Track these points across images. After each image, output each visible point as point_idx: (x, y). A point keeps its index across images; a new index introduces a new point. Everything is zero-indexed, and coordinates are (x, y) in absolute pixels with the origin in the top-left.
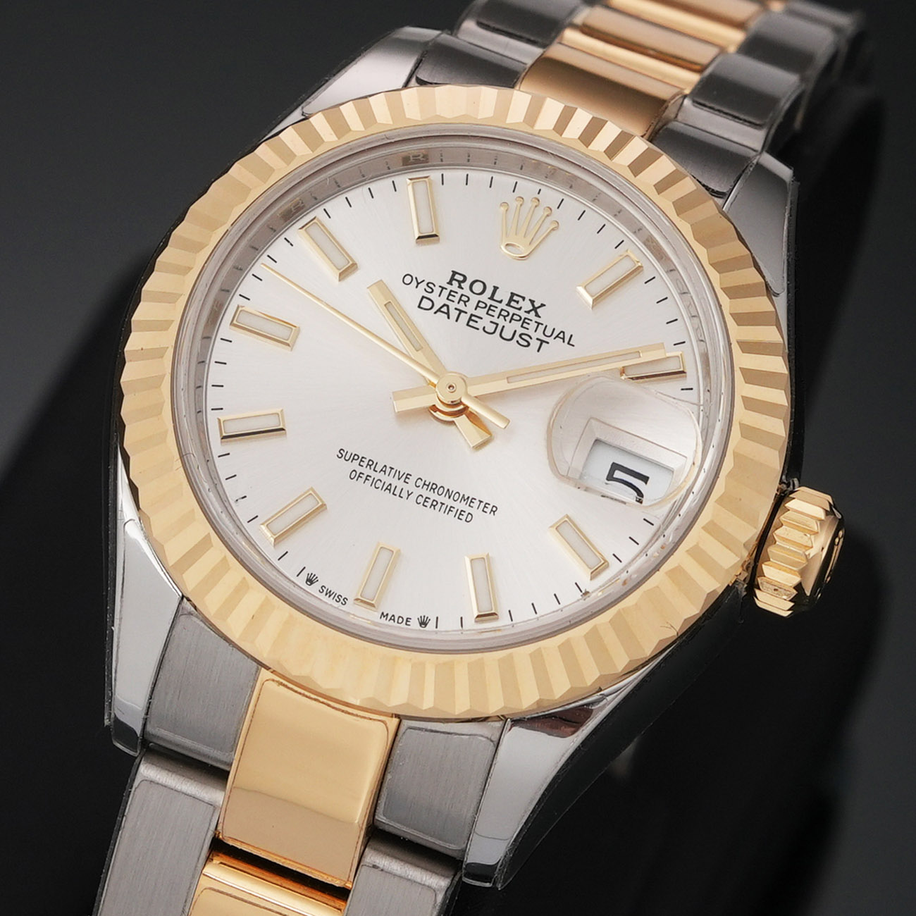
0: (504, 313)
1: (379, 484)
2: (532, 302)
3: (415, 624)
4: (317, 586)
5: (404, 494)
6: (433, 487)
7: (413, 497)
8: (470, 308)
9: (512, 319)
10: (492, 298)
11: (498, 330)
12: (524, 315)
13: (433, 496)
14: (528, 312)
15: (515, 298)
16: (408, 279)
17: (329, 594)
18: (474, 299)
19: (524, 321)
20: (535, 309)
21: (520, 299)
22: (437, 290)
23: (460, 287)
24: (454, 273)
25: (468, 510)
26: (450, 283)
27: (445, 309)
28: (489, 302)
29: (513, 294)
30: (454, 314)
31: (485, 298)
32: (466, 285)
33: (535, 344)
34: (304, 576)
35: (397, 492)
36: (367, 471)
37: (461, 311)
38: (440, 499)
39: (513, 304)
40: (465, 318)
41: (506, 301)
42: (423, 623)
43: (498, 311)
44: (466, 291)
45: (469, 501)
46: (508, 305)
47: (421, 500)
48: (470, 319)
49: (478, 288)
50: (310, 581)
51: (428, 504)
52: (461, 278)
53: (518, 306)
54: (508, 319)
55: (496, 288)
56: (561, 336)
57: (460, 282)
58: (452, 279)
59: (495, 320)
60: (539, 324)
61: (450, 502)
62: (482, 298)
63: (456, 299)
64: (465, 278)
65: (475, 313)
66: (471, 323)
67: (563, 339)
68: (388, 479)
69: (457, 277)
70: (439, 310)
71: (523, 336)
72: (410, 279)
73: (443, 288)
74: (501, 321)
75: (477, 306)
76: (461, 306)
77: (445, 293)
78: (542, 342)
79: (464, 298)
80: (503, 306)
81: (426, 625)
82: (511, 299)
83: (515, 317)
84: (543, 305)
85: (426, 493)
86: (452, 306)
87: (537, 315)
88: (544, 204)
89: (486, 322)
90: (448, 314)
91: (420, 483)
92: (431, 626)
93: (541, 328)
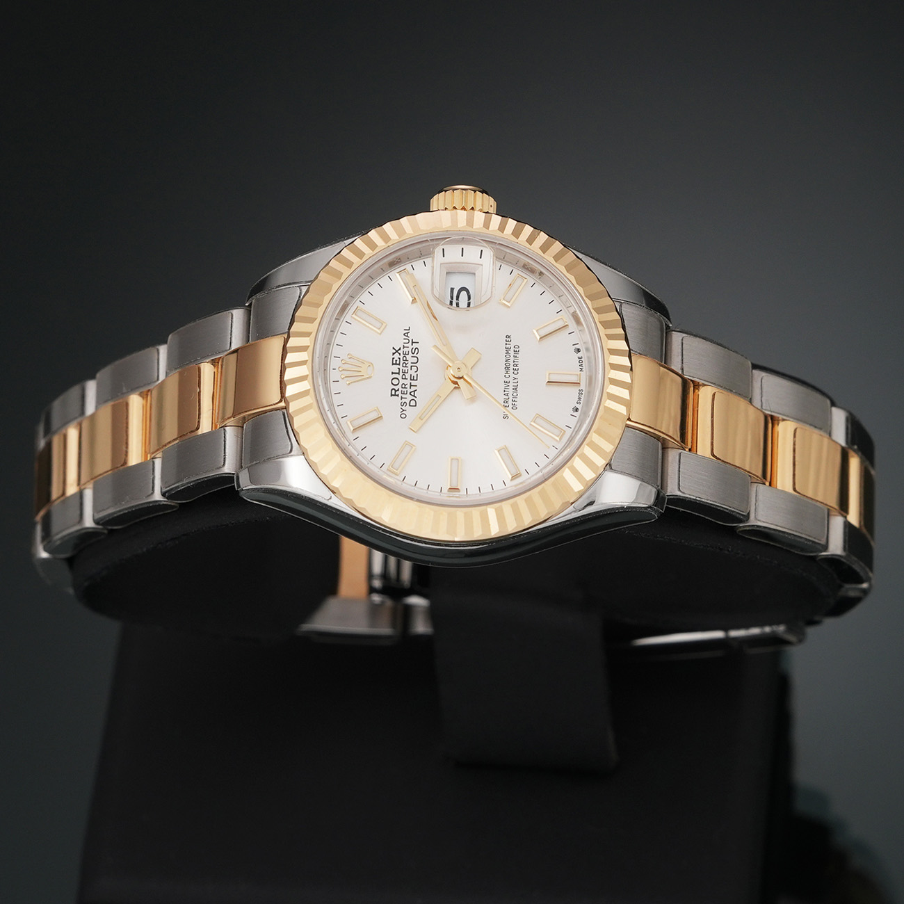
0: (404, 365)
1: (515, 394)
2: (394, 354)
3: (580, 354)
4: (578, 406)
5: (516, 381)
6: (507, 369)
7: (515, 376)
8: (408, 382)
9: (406, 360)
10: (399, 373)
11: (414, 365)
12: (402, 356)
13: (511, 367)
14: (400, 354)
15: (394, 362)
16: (403, 416)
17: (580, 399)
18: (402, 381)
19: (405, 354)
20: (397, 351)
21: (394, 360)
22: (404, 400)
23: (398, 390)
24: (392, 395)
25: (512, 349)
26: (398, 395)
27: (412, 394)
28: (401, 374)
29: (393, 364)
30: (413, 389)
31: (399, 377)
32: (396, 388)
33: (415, 345)
34: (575, 414)
35: (516, 385)
36: (510, 402)
37: (411, 386)
38: (512, 364)
39: (398, 363)
40: (413, 383)
41: (398, 366)
42: (578, 350)
43: (404, 368)
44: (399, 386)
45: (508, 350)
46: (399, 364)
47: (516, 372)
48: (413, 380)
49: (395, 382)
50: (577, 410)
51: (517, 368)
52: (393, 391)
53: (398, 360)
54: (406, 362)
55: (393, 373)
56: (406, 335)
57: (396, 391)
58: (395, 395)
59: (409, 368)
60: (404, 347)
61: (512, 359)
62: (400, 379)
63: (405, 390)
64: (392, 389)
65: (409, 379)
66: (415, 379)
67: (408, 333)
68: (511, 391)
69: (393, 393)
70: (414, 396)
71: (413, 352)
72: (403, 415)
73: (402, 398)
74: (409, 365)
75: (405, 379)
76: (408, 386)
77: (403, 396)
78: (413, 343)
79: (403, 386)
80: (401, 367)
81: (578, 349)
82: (396, 364)
83: (405, 359)
84: (394, 348)
85: (511, 371)
86: (409, 391)
87: (400, 349)
88: (340, 364)
89: (412, 372)
90: (414, 391)
91: (507, 375)
92: (577, 346)
93: (405, 345)
